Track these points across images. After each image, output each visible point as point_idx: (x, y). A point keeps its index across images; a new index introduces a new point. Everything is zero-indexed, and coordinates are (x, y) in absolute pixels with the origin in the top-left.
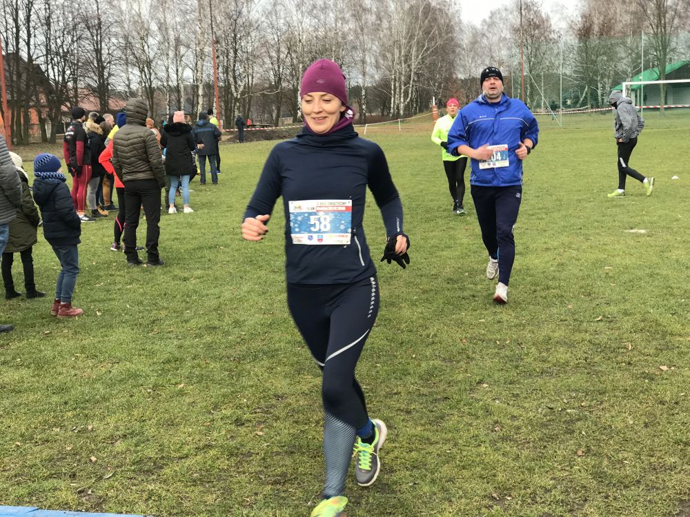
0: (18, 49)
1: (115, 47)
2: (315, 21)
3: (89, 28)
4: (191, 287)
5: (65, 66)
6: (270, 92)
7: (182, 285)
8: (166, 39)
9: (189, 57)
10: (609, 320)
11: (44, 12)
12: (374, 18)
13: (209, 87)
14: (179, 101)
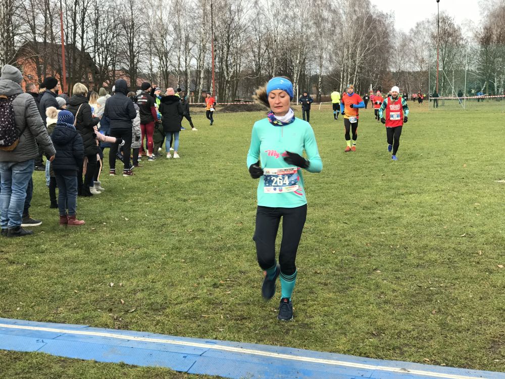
0: (75, 41)
1: (143, 42)
2: (286, 27)
3: (125, 28)
4: (189, 205)
5: (107, 54)
6: (252, 77)
7: (183, 204)
8: (179, 37)
9: (195, 50)
10: (470, 236)
11: (94, 15)
12: (330, 25)
13: (208, 71)
14: (186, 82)
